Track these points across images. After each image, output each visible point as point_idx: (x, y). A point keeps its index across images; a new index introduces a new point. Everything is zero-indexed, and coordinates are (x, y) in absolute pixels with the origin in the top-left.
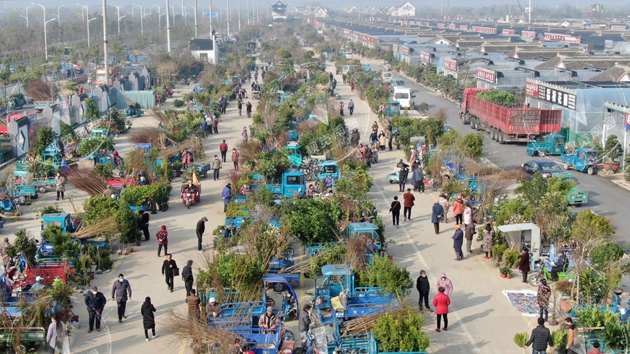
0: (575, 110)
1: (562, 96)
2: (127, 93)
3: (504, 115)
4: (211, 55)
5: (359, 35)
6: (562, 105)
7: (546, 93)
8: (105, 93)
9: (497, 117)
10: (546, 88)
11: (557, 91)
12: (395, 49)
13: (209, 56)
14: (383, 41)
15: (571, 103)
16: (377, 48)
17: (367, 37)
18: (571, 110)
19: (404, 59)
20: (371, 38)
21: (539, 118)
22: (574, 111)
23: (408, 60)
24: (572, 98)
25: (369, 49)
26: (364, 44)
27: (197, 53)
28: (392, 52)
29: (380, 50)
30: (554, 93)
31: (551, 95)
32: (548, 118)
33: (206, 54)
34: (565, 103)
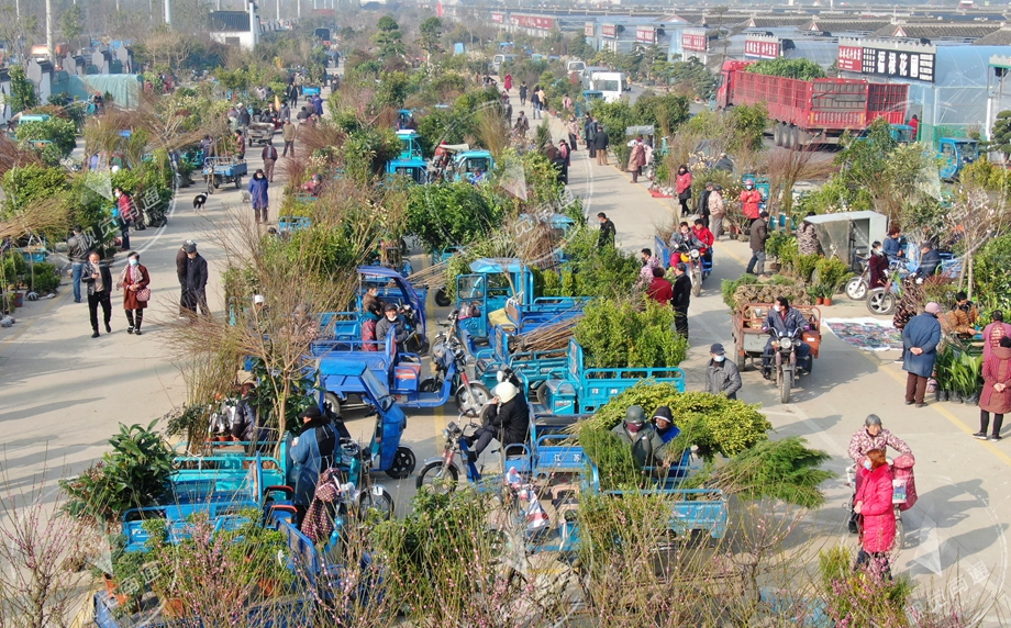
0: (933, 81)
1: (908, 61)
2: (90, 79)
3: (801, 94)
4: (247, 39)
5: (520, 18)
6: (908, 77)
7: (877, 60)
8: (47, 76)
9: (787, 102)
10: (877, 51)
11: (898, 53)
12: (589, 32)
13: (242, 41)
14: (565, 24)
15: (926, 71)
16: (555, 34)
17: (535, 19)
18: (924, 85)
19: (607, 45)
20: (542, 20)
21: (865, 98)
22: (930, 86)
23: (613, 47)
24: (927, 60)
25: (539, 39)
26: (531, 32)
27: (221, 37)
28: (584, 37)
29: (560, 39)
30: (892, 57)
31: (887, 62)
32: (881, 99)
33: (238, 39)
34: (914, 73)
